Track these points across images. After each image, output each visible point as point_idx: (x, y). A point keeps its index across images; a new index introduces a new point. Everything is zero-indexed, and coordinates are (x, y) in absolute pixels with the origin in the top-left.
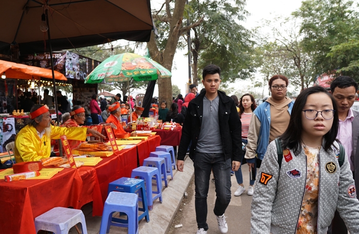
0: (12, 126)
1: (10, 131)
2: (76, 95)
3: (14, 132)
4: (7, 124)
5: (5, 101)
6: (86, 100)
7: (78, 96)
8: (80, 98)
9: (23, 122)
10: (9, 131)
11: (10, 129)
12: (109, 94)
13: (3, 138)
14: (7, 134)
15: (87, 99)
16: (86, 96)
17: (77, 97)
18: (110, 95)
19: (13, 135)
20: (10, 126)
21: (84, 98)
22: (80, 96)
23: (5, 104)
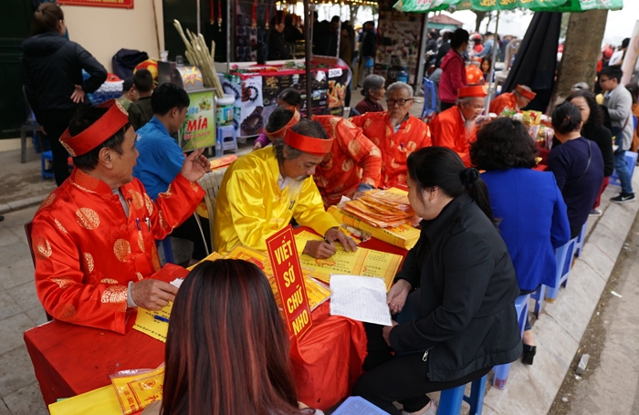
0: (257, 91)
1: (254, 100)
2: (384, 25)
3: (260, 102)
4: (250, 87)
5: (253, 34)
6: (401, 37)
7: (387, 27)
8: (390, 32)
9: (277, 84)
10: (251, 99)
11: (252, 96)
12: (449, 18)
13: (242, 113)
14: (248, 106)
15: (403, 35)
16: (402, 30)
17: (386, 30)
18: (451, 22)
19: (257, 107)
20: (253, 91)
21: (399, 33)
22: (390, 27)
23: (253, 40)
